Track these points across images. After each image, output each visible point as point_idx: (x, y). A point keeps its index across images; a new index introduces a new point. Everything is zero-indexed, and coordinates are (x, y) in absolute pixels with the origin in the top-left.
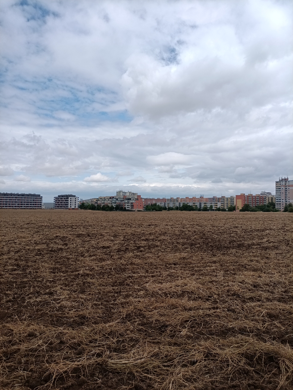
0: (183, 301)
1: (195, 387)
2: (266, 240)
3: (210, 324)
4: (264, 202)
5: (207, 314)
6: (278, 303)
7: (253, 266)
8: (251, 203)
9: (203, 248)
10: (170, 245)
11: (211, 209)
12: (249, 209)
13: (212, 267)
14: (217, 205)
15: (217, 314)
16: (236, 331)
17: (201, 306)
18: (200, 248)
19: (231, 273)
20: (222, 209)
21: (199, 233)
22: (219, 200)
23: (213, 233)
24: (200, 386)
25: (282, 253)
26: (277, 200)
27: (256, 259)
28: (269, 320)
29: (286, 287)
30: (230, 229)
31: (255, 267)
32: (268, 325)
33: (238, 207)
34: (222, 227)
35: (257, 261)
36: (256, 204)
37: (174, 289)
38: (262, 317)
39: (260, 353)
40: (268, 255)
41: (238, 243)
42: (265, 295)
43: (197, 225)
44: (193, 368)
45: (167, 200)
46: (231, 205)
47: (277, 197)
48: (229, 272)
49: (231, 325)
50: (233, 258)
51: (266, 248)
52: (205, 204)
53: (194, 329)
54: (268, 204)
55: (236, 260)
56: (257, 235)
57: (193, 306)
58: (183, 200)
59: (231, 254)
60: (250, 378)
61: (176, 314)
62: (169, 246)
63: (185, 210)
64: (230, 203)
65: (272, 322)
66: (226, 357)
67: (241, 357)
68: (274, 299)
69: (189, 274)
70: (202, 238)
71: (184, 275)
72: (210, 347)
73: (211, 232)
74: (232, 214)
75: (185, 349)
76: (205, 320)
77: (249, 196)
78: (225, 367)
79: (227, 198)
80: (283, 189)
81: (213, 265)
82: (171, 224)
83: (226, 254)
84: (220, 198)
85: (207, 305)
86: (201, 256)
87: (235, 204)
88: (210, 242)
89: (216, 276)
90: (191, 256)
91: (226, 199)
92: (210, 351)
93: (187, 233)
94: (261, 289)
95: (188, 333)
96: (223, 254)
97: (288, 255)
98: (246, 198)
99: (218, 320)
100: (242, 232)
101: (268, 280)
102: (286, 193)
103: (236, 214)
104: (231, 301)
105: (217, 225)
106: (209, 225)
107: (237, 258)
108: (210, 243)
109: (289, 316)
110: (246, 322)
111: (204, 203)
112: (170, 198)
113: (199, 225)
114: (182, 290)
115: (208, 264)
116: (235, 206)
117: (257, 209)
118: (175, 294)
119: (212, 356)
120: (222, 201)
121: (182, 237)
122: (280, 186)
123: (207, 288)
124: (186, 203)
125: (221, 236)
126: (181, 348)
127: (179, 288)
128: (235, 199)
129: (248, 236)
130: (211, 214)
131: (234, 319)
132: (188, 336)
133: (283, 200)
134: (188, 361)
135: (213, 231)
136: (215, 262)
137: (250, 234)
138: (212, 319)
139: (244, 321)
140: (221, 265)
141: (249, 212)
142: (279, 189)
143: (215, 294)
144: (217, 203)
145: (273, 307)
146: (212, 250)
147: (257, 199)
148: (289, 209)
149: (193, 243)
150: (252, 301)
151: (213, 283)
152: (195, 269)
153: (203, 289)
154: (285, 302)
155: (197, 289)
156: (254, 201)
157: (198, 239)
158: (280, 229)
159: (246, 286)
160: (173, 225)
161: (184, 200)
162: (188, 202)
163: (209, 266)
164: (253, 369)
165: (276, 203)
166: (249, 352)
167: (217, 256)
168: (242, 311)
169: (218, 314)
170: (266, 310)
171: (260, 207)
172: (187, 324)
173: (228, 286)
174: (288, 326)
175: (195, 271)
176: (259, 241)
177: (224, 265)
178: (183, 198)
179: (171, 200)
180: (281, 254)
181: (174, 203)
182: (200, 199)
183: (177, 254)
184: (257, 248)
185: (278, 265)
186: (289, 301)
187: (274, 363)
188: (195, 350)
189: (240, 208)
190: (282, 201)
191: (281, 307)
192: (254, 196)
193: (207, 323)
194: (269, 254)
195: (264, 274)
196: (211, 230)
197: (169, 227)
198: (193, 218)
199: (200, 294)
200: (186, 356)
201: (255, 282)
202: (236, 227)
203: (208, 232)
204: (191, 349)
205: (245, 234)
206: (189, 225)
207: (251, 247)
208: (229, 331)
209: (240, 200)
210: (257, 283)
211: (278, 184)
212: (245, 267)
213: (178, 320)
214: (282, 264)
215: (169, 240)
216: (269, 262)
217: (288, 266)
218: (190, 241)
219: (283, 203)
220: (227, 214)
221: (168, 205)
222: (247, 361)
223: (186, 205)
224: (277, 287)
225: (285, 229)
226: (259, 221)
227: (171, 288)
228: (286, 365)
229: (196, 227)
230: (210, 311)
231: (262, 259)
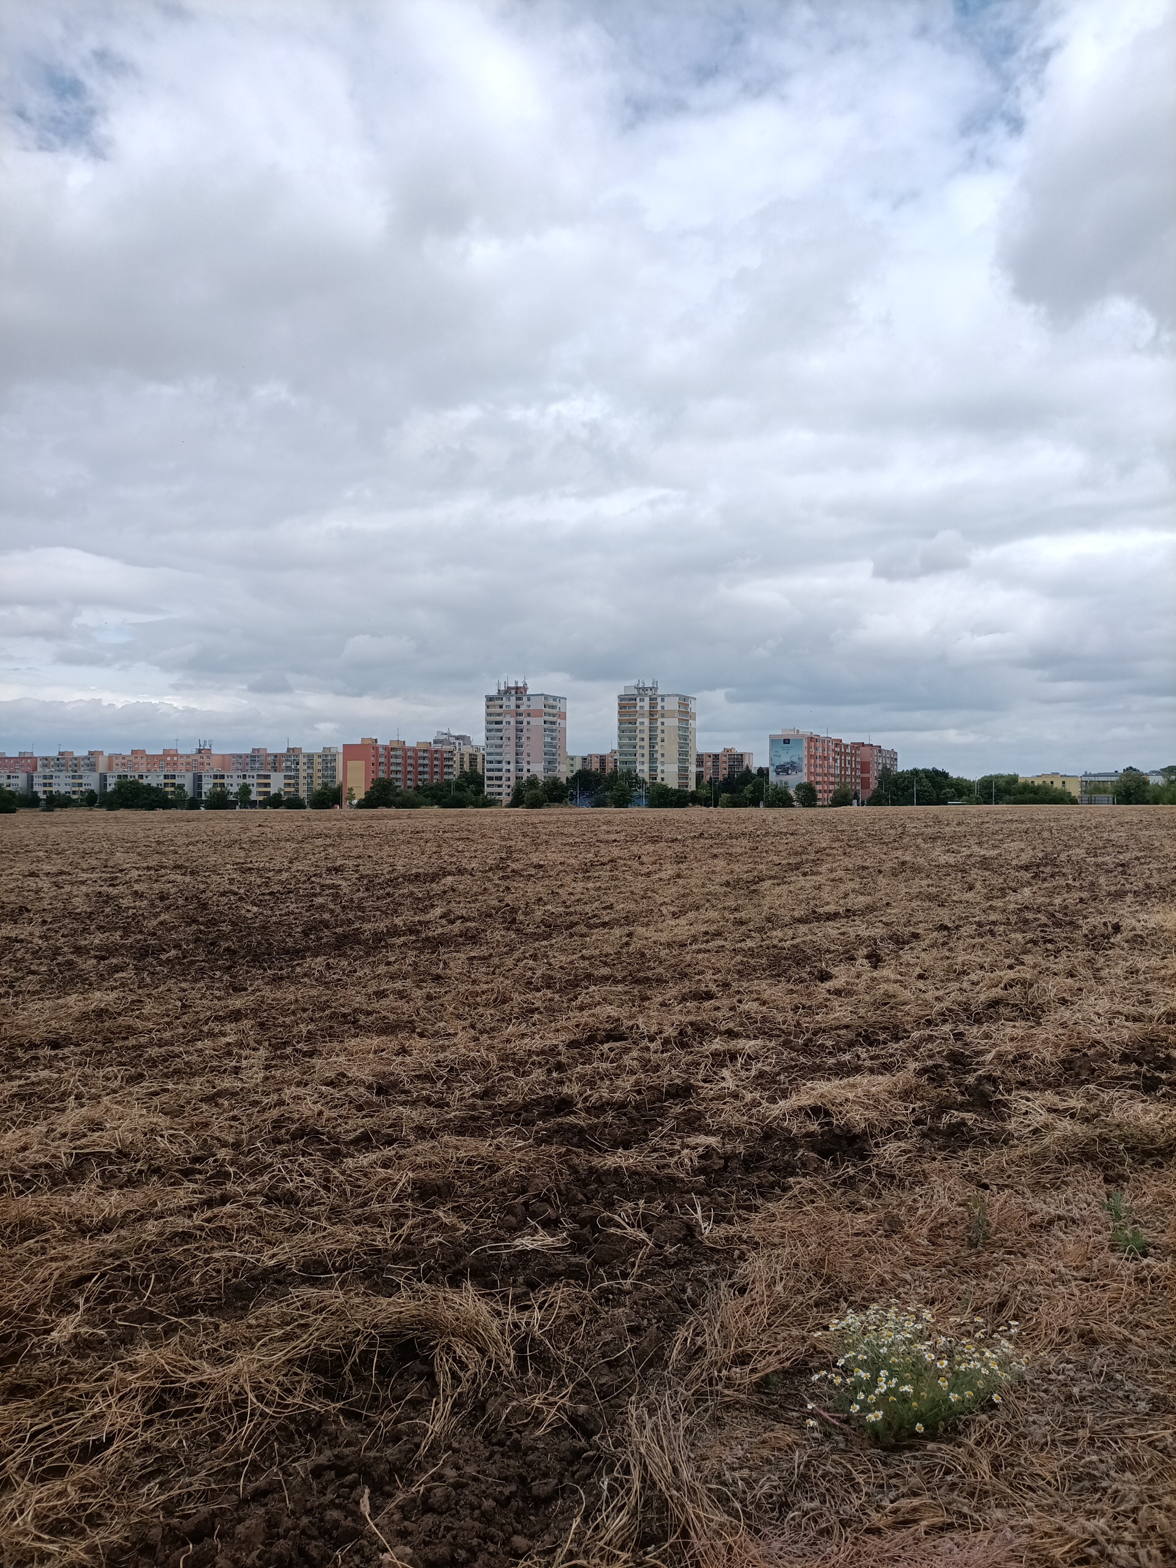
0: (73, 1199)
1: (91, 1550)
2: (438, 911)
3: (186, 1268)
4: (446, 770)
5: (176, 1234)
6: (453, 1140)
7: (384, 1013)
8: (399, 776)
9: (193, 962)
10: (41, 964)
11: (244, 799)
12: (391, 798)
13: (224, 1035)
14: (267, 785)
15: (218, 1224)
16: (289, 1275)
17: (155, 1204)
18: (182, 967)
19: (296, 1050)
20: (289, 799)
21: (181, 902)
22: (276, 762)
23: (241, 899)
24: (114, 1538)
25: (491, 955)
26: (491, 762)
27: (398, 985)
28: (416, 1210)
29: (488, 1079)
30: (313, 879)
31: (392, 1017)
32: (413, 1227)
33: (351, 789)
34: (280, 871)
35: (401, 995)
36: (416, 780)
37: (37, 1152)
38: (395, 1201)
39: (367, 1341)
40: (441, 965)
41: (337, 930)
42: (415, 1115)
43: (177, 867)
44: (89, 1471)
45: (39, 763)
46: (325, 785)
47: (489, 754)
48: (289, 1050)
49: (274, 1255)
50: (314, 992)
51: (436, 944)
52: (218, 781)
53: (112, 1307)
54: (459, 778)
55: (325, 998)
56: (412, 893)
57: (120, 1212)
58: (120, 761)
59: (305, 975)
60: (325, 1444)
61: (35, 1259)
62: (34, 967)
63: (127, 807)
64: (320, 774)
65: (428, 1213)
66: (236, 1388)
67: (296, 1374)
68: (444, 1127)
69: (116, 1078)
70: (195, 921)
71: (94, 1085)
72: (175, 1366)
73: (235, 894)
74: (329, 820)
75: (61, 1400)
76: (167, 1260)
77: (393, 749)
78: (230, 1431)
79: (310, 757)
80: (509, 723)
81: (229, 1027)
82: (54, 870)
83: (288, 977)
84: (282, 755)
85: (184, 1194)
86: (182, 994)
87: (340, 778)
88: (226, 937)
89: (237, 1070)
90: (133, 1002)
91: (305, 760)
92: (172, 1382)
93: (125, 902)
94: (403, 1097)
95: (83, 1330)
96: (277, 980)
97: (509, 962)
98: (381, 756)
99: (224, 1247)
100: (355, 888)
101: (429, 1061)
102: (520, 738)
103: (344, 819)
104: (286, 1160)
105: (262, 865)
106: (228, 866)
107: (328, 992)
108: (226, 940)
109: (486, 1182)
110: (329, 1234)
111: (216, 777)
112: (56, 754)
113: (186, 867)
114: (74, 1152)
115: (205, 1029)
116: (340, 788)
117: (421, 798)
118: (43, 1172)
119: (179, 1398)
120: (288, 768)
121: (102, 924)
122: (499, 715)
123: (192, 1127)
124: (132, 774)
125: (272, 909)
126: (43, 1402)
127: (64, 1147)
128: (340, 759)
129: (379, 903)
130: (242, 820)
131: (286, 1230)
132: (85, 1340)
133: (509, 763)
134: (70, 1448)
135: (242, 891)
136: (236, 1016)
137: (388, 894)
138: (197, 1249)
139: (325, 1229)
140: (262, 1025)
141: (392, 811)
142: (497, 723)
143: (224, 1144)
144: (268, 777)
145: (436, 1159)
146: (229, 968)
147: (420, 762)
148: (527, 795)
149: (148, 946)
150: (367, 1148)
151: (221, 1101)
152: (146, 1056)
153: (172, 1132)
154: (480, 1132)
155: (146, 1135)
156: (410, 769)
157: (174, 927)
158: (491, 869)
159: (346, 1096)
160: (61, 873)
161: (123, 764)
162: (143, 769)
163: (211, 1035)
164: (338, 1405)
165: (487, 774)
166: (329, 1346)
167: (250, 989)
168: (323, 1192)
169: (223, 1224)
170: (411, 1175)
171: (431, 788)
172: (82, 1292)
173: (281, 1103)
174: (481, 1217)
175: (147, 1061)
176: (417, 918)
177: (274, 1025)
178: (117, 756)
179: (63, 761)
180: (484, 958)
181: (74, 777)
182: (198, 758)
183: (71, 999)
184: (405, 944)
185: (470, 1001)
186: (494, 1126)
187: (418, 1362)
188: (105, 1395)
189: (360, 795)
190: (505, 766)
191: (462, 1154)
192: (409, 749)
193: (174, 1268)
194: (445, 963)
195: (417, 1038)
196: (234, 888)
197: (44, 883)
198: (162, 839)
199: (156, 1154)
200: (61, 1431)
201: (384, 1076)
202: (337, 870)
203: (223, 894)
204: (87, 1395)
205: (366, 894)
206: (138, 869)
207: (383, 943)
208: (264, 1282)
209: (361, 764)
210: (392, 1078)
211: (494, 706)
212: (353, 1023)
213: (44, 1281)
214: (484, 997)
215: (36, 940)
216: (443, 991)
217: (504, 1002)
218: (139, 937)
219: (508, 775)
220: (309, 820)
221: (45, 785)
222: (319, 1382)
223: (131, 782)
224: (460, 1081)
225: (509, 870)
226: (422, 843)
227: (24, 1148)
228: (454, 1359)
229: (172, 877)
230: (190, 1217)
231: (418, 986)
